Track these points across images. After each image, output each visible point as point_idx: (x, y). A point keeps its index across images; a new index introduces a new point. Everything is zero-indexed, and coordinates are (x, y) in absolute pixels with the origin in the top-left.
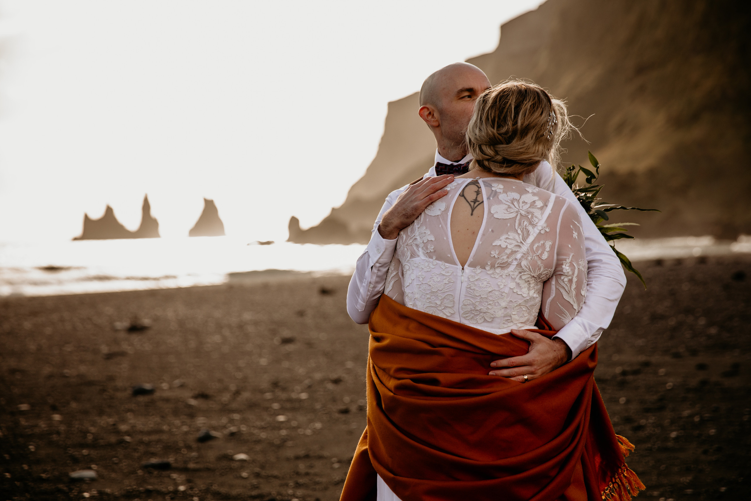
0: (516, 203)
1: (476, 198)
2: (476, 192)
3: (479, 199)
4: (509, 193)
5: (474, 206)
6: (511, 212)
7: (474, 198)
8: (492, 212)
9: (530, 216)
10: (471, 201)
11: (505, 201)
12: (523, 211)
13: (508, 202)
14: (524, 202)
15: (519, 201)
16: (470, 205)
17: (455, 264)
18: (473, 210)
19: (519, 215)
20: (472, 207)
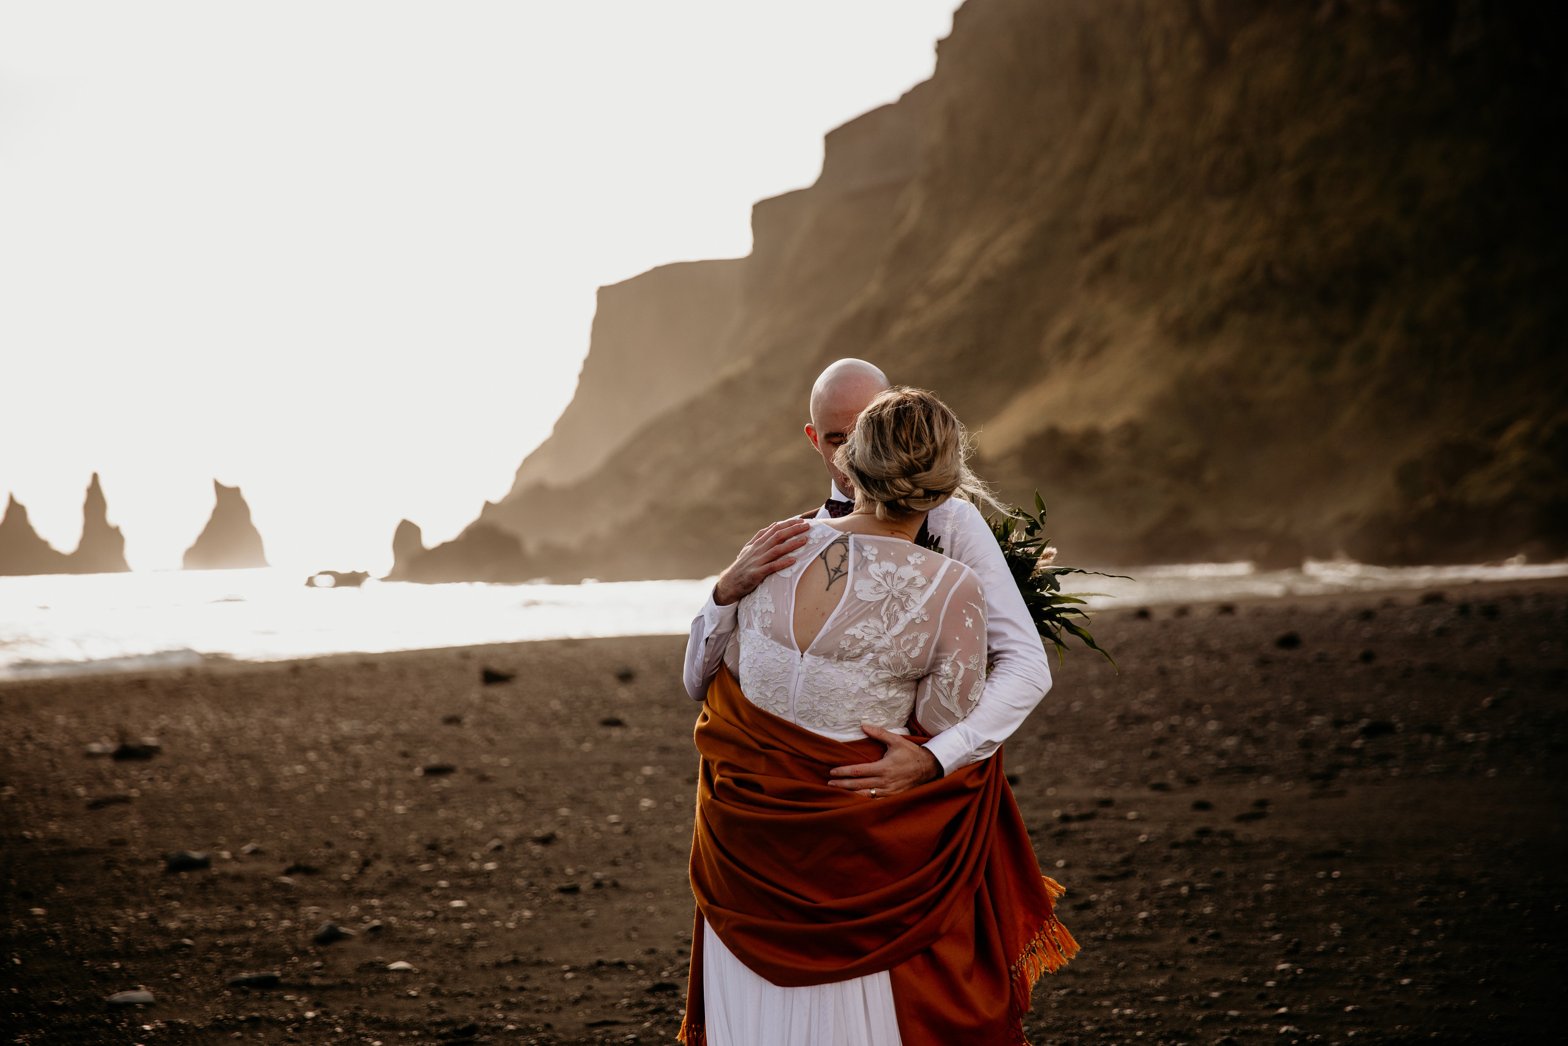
0: (889, 579)
1: (840, 566)
2: (841, 556)
3: (842, 568)
4: (883, 563)
5: (833, 577)
6: (880, 592)
7: (837, 566)
8: (856, 589)
9: (904, 600)
10: (832, 570)
11: (876, 574)
12: (897, 590)
13: (879, 576)
14: (900, 578)
15: (893, 576)
16: (829, 575)
17: (793, 648)
18: (830, 584)
19: (890, 597)
20: (831, 578)
